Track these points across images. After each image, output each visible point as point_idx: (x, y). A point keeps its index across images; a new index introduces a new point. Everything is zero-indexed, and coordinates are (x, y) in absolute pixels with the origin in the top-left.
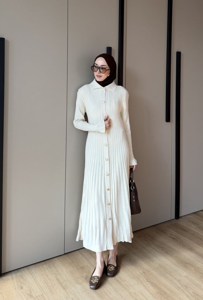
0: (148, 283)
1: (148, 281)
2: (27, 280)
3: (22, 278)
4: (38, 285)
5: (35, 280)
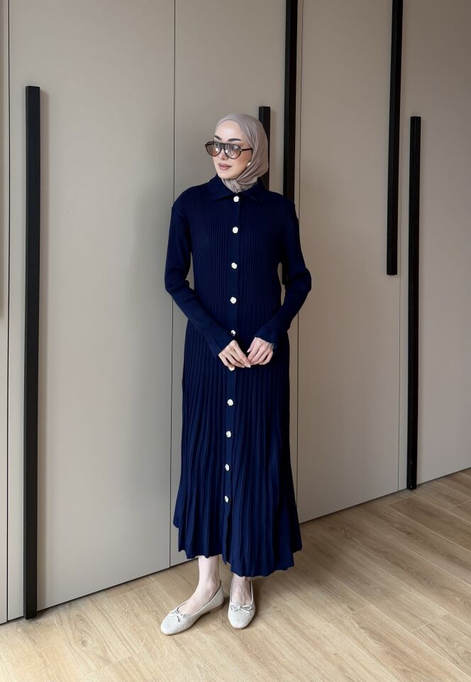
0: (362, 631)
1: (363, 628)
3: (81, 622)
4: (121, 638)
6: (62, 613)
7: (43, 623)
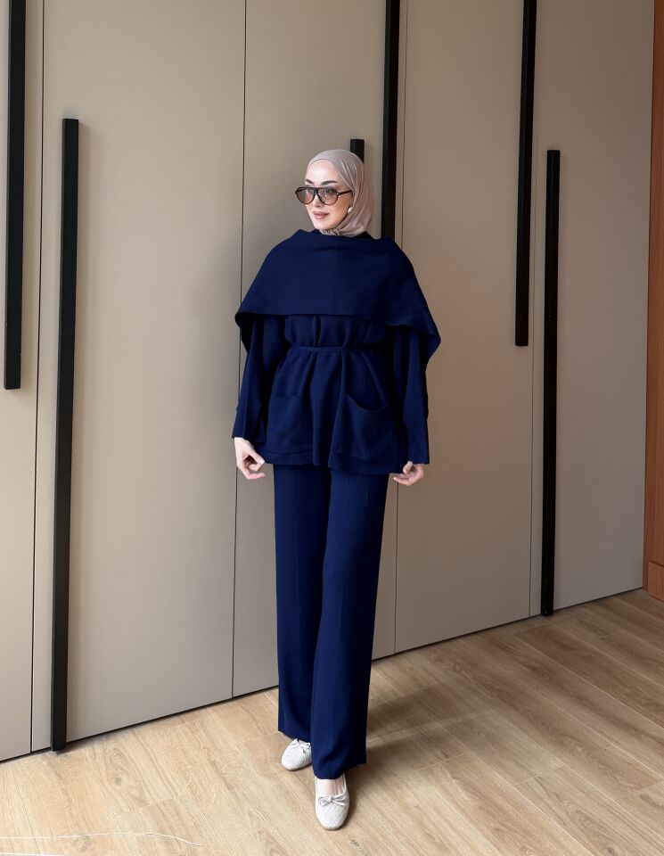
0: (454, 781)
1: (455, 778)
2: (133, 761)
3: (118, 757)
5: (153, 763)
6: (97, 747)
7: (73, 756)
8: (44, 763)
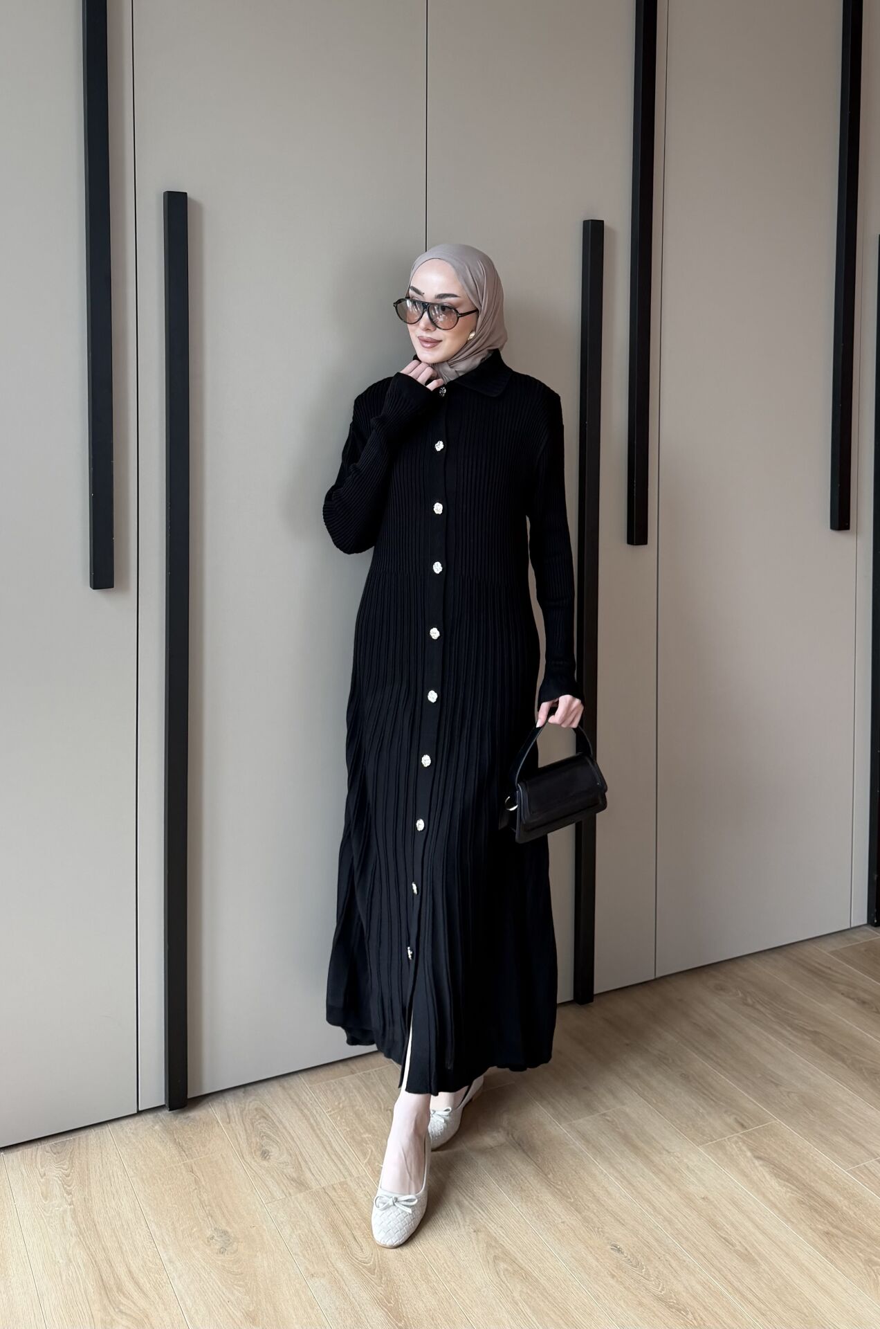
0: (757, 1163)
1: (759, 1158)
2: (285, 1128)
3: (262, 1120)
4: (329, 1149)
5: (314, 1130)
6: (232, 1105)
7: (198, 1118)
8: (157, 1127)
